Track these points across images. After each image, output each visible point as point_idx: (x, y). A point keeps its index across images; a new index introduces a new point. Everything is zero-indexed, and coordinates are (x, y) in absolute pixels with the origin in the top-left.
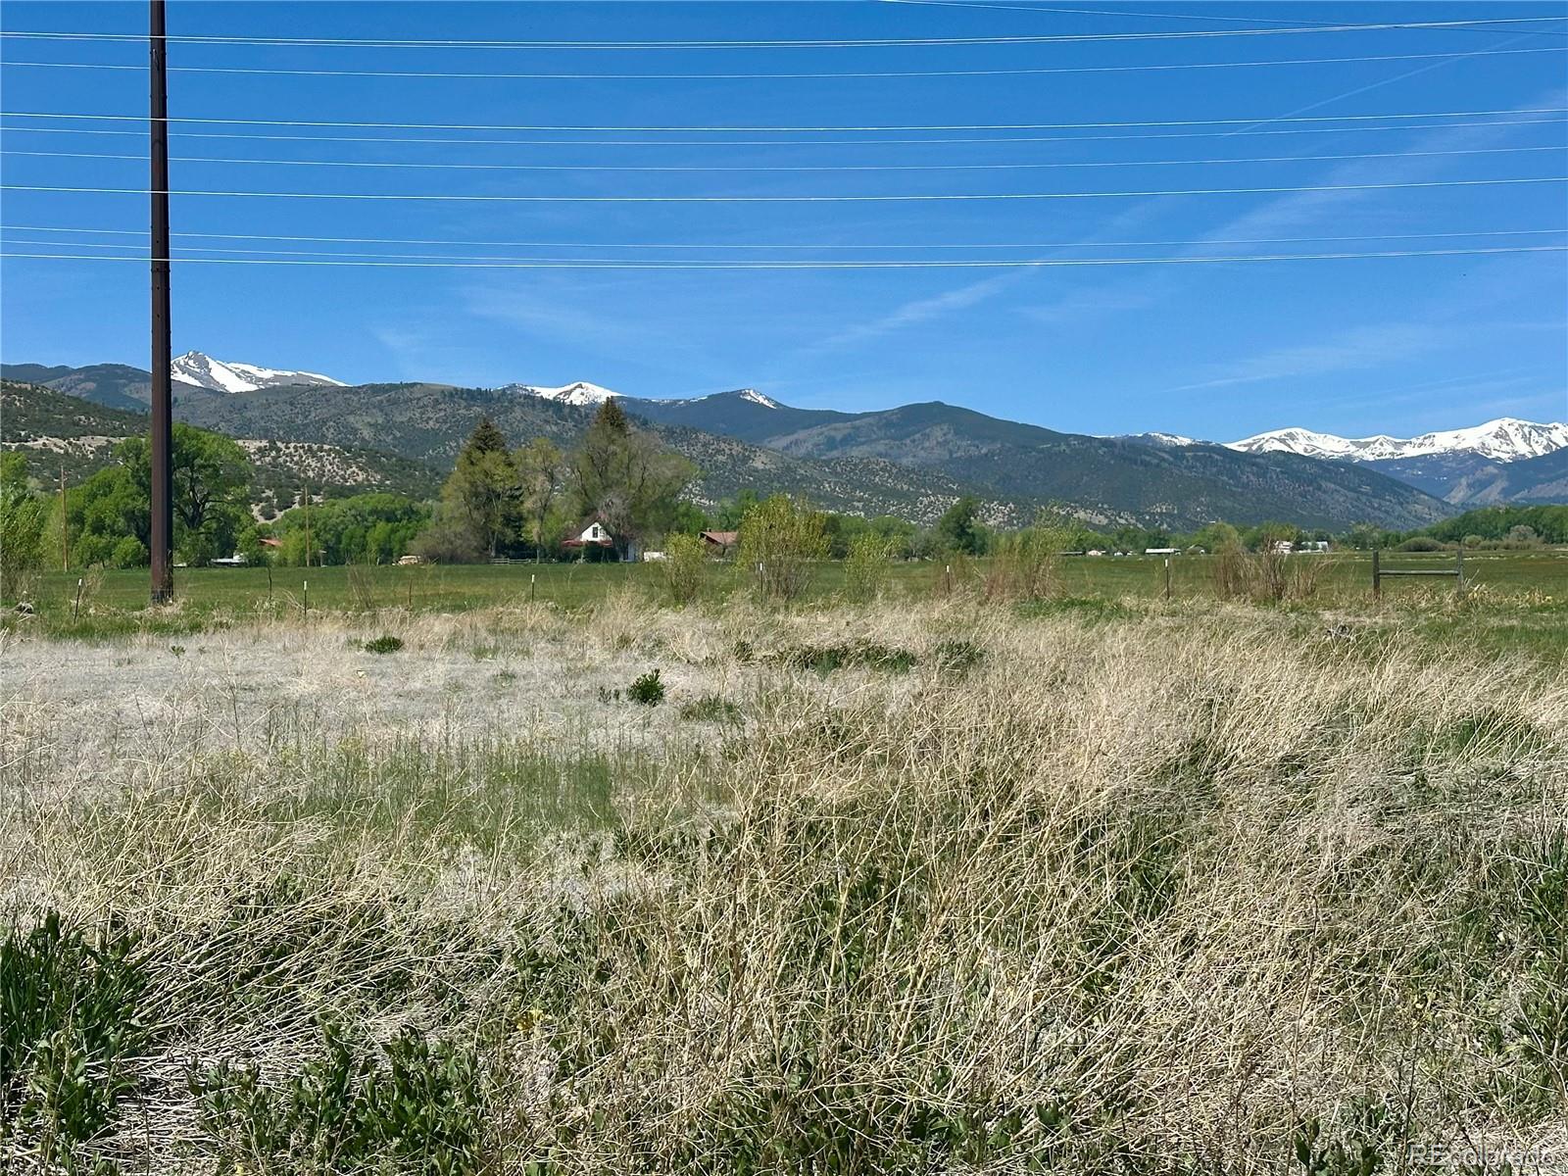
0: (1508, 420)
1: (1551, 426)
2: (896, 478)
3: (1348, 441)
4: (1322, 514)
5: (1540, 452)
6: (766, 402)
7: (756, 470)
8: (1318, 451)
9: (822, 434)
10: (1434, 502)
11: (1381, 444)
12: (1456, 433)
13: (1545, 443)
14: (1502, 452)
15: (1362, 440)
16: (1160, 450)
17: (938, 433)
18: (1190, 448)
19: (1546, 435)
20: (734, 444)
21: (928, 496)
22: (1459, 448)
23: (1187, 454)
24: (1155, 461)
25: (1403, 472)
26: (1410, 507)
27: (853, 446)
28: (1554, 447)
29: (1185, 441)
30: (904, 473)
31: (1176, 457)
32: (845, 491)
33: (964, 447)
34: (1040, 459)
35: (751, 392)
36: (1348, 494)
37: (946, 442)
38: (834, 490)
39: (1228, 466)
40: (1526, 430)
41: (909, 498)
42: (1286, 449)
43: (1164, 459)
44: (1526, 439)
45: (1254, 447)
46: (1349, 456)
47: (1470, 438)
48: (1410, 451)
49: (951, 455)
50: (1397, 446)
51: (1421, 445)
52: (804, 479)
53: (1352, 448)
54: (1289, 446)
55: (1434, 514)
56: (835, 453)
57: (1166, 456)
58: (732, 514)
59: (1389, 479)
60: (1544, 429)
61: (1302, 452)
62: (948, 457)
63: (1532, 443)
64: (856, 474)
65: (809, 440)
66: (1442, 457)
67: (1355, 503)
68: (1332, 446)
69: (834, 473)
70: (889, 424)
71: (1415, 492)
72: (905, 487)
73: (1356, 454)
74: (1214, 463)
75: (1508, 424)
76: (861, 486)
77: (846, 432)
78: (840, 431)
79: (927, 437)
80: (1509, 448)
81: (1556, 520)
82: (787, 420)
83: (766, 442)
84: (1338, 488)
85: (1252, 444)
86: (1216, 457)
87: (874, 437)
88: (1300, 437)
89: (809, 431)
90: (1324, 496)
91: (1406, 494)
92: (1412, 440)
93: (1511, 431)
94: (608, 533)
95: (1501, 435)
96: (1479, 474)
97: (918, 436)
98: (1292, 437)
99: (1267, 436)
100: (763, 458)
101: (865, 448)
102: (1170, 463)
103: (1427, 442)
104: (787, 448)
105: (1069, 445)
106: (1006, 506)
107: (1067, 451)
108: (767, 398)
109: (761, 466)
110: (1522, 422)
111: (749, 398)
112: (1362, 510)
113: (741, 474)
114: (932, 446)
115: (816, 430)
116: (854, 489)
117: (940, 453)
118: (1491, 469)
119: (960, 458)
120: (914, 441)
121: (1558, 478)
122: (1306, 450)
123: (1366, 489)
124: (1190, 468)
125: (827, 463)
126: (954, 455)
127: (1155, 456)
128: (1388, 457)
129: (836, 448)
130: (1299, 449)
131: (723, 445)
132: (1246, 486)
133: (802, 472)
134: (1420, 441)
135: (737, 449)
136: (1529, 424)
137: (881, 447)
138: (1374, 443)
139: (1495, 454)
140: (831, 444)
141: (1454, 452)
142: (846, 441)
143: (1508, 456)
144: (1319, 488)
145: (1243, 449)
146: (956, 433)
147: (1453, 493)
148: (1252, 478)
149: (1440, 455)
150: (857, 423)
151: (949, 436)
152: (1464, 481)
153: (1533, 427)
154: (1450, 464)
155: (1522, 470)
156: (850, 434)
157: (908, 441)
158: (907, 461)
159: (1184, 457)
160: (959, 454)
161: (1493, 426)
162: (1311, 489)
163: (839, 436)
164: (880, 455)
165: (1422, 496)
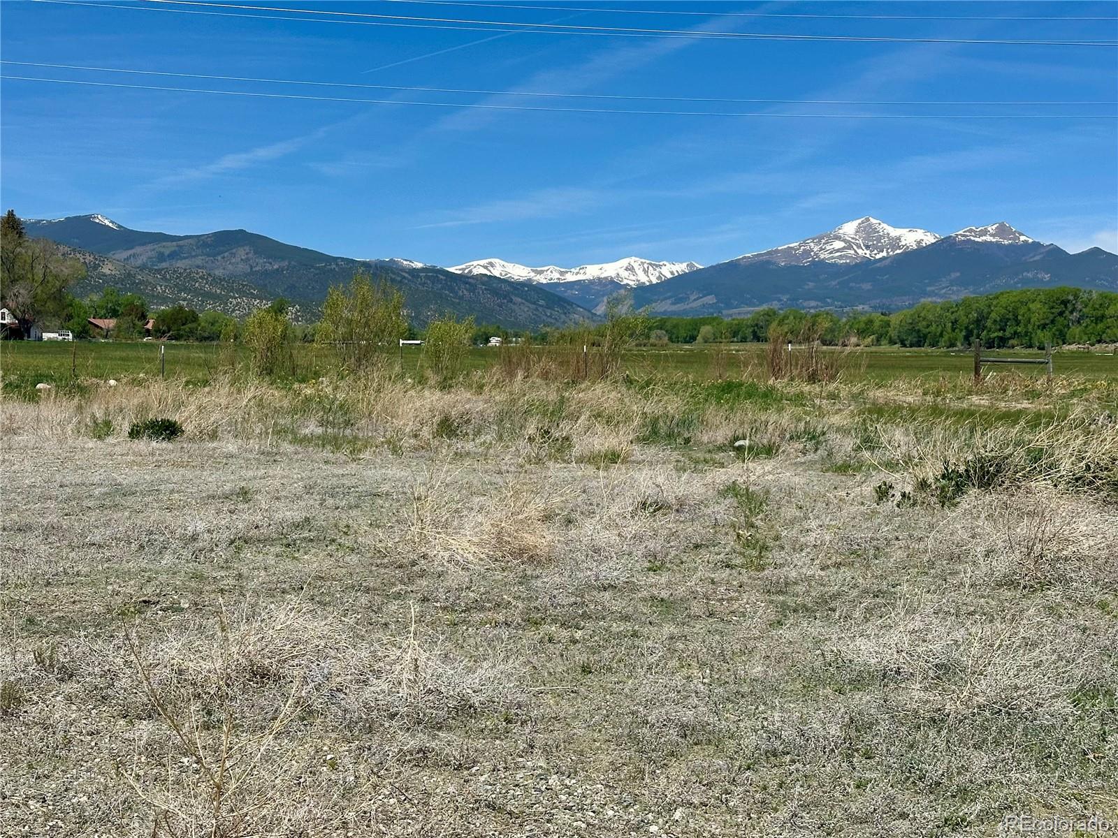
0: (633, 258)
1: (661, 263)
2: (211, 284)
3: (530, 269)
4: (513, 319)
5: (655, 281)
6: (110, 225)
7: (104, 275)
8: (509, 275)
9: (154, 250)
10: (586, 313)
11: (551, 272)
12: (600, 266)
13: (658, 275)
14: (629, 280)
15: (539, 269)
16: (402, 270)
17: (241, 252)
18: (422, 270)
19: (658, 269)
20: (87, 254)
21: (236, 298)
22: (602, 276)
23: (421, 274)
24: (399, 279)
25: (565, 292)
26: (571, 317)
27: (177, 260)
28: (663, 278)
29: (419, 265)
30: (217, 281)
31: (413, 276)
32: (172, 293)
33: (261, 264)
34: (317, 274)
35: (99, 216)
36: (530, 305)
37: (248, 259)
38: (165, 292)
39: (449, 283)
40: (646, 266)
41: (223, 300)
42: (489, 274)
43: (404, 277)
44: (646, 272)
45: (466, 271)
46: (530, 280)
47: (610, 270)
48: (570, 278)
49: (251, 269)
50: (562, 273)
51: (577, 273)
52: (141, 282)
53: (532, 274)
54: (490, 271)
55: (587, 321)
56: (164, 265)
57: (406, 275)
58: (98, 307)
59: (557, 296)
60: (657, 266)
61: (498, 276)
62: (249, 271)
63: (650, 275)
64: (181, 280)
65: (144, 254)
66: (591, 282)
67: (535, 312)
68: (519, 272)
69: (164, 278)
70: (205, 245)
71: (574, 306)
72: (218, 291)
73: (535, 278)
74: (439, 281)
75: (634, 261)
76: (185, 290)
77: (173, 249)
78: (168, 248)
79: (234, 255)
80: (634, 278)
81: (674, 327)
82: (127, 238)
83: (110, 255)
84: (523, 301)
85: (465, 269)
86: (441, 277)
87: (194, 254)
88: (497, 265)
89: (144, 248)
90: (513, 307)
91: (568, 307)
92: (572, 270)
93: (636, 266)
94: (15, 317)
95: (630, 269)
96: (615, 295)
97: (226, 254)
98: (492, 264)
99: (475, 263)
100: (110, 266)
101: (187, 262)
102: (409, 280)
103: (582, 271)
104: (127, 259)
105: (337, 265)
106: (293, 307)
107: (337, 269)
108: (112, 222)
109: (108, 272)
110: (643, 261)
111: (97, 221)
112: (539, 317)
113: (92, 277)
114: (237, 262)
115: (150, 247)
116: (180, 291)
117: (246, 268)
118: (622, 292)
119: (258, 271)
120: (223, 258)
121: (666, 299)
122: (501, 274)
123: (541, 302)
124: (423, 284)
125: (159, 271)
126: (254, 269)
127: (398, 275)
128: (556, 281)
129: (165, 261)
130: (496, 272)
131: (78, 255)
132: (461, 298)
133: (140, 277)
134: (577, 271)
135: (89, 258)
136: (648, 262)
137: (199, 261)
138: (547, 271)
139: (625, 282)
140: (161, 257)
141: (599, 278)
142: (173, 255)
143: (634, 283)
144: (511, 301)
145: (459, 272)
146: (255, 253)
147: (598, 308)
148: (465, 292)
149: (590, 281)
150: (181, 243)
151: (250, 255)
152: (605, 299)
153: (650, 264)
154: (596, 287)
155: (643, 293)
156: (175, 251)
157: (219, 258)
158: (218, 272)
159: (418, 276)
160: (257, 269)
161: (624, 262)
162: (506, 301)
163: (167, 252)
164: (198, 267)
165: (579, 309)
